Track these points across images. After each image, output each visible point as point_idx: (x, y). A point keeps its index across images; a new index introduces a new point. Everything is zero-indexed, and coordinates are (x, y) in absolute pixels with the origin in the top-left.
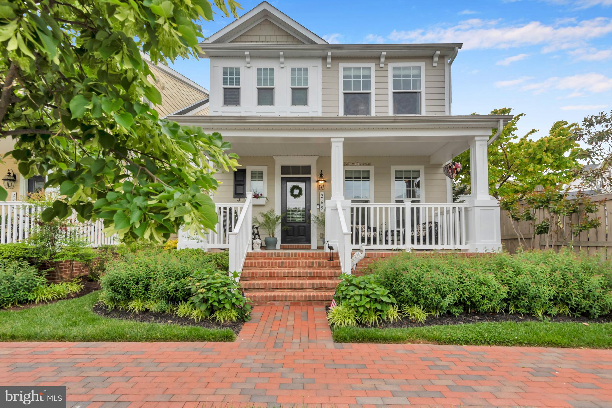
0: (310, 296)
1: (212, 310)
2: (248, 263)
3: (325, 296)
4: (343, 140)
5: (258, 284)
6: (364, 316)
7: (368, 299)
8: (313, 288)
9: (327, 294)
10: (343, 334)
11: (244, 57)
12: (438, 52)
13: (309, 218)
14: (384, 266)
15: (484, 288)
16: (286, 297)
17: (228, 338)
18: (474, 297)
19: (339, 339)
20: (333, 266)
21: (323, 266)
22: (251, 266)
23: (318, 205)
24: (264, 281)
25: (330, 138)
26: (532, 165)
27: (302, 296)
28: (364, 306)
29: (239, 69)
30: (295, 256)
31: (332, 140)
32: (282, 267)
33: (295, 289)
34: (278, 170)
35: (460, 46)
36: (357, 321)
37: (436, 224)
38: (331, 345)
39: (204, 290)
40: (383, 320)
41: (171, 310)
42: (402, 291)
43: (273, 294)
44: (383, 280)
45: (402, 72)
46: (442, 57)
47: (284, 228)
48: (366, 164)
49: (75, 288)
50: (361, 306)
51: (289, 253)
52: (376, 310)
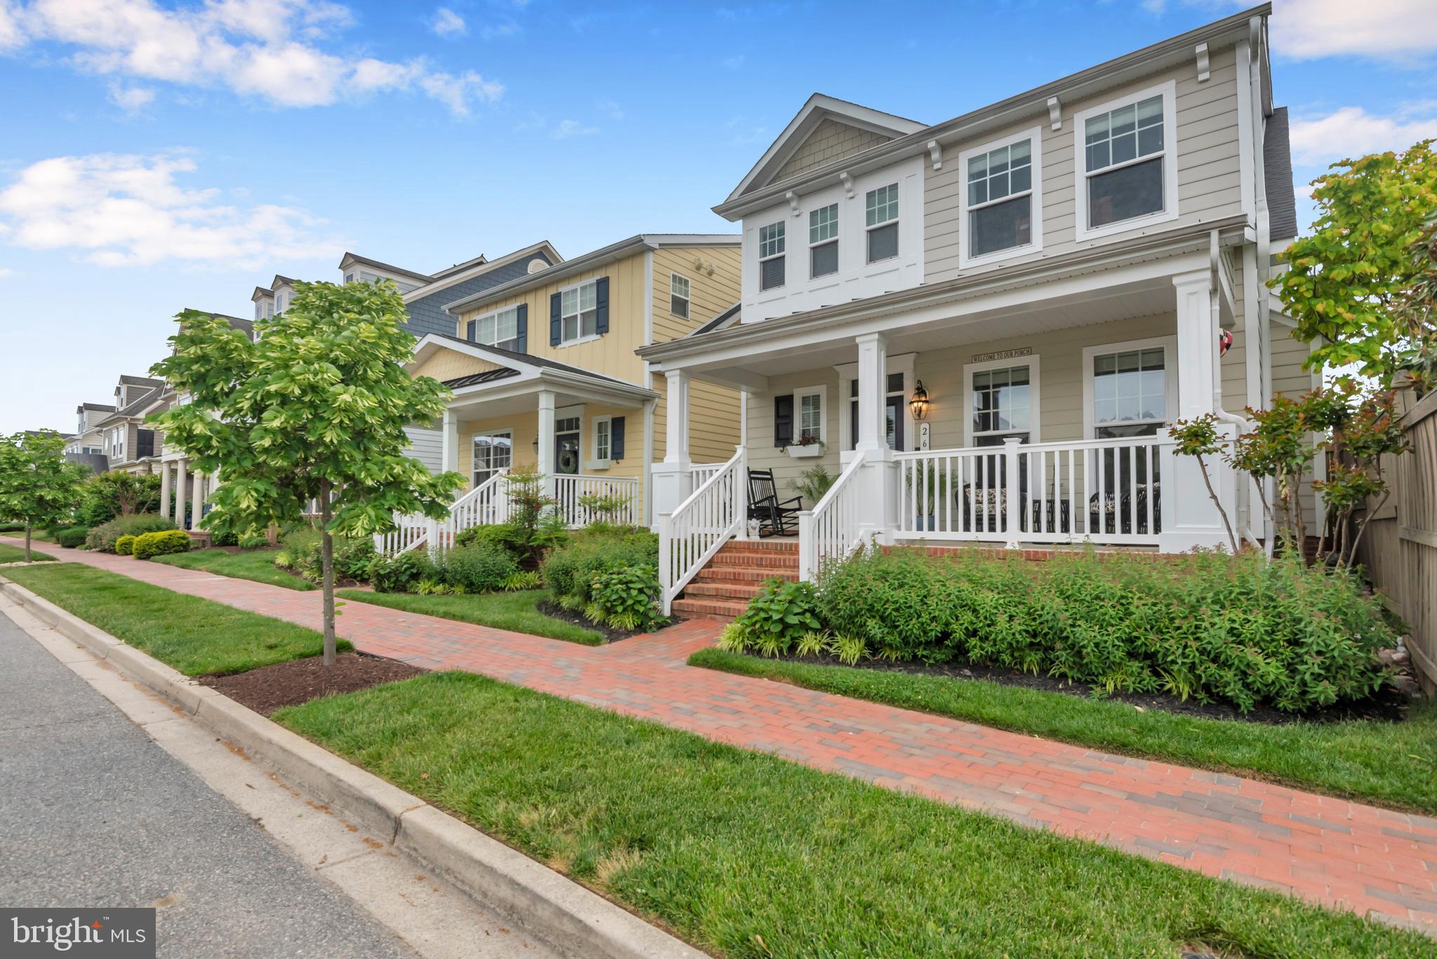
4: (876, 337)
6: (759, 641)
11: (786, 202)
23: (918, 448)
25: (854, 337)
28: (753, 625)
29: (783, 222)
31: (858, 340)
34: (844, 390)
36: (746, 647)
39: (599, 586)
45: (1111, 124)
46: (1225, 50)
50: (750, 625)
52: (779, 635)
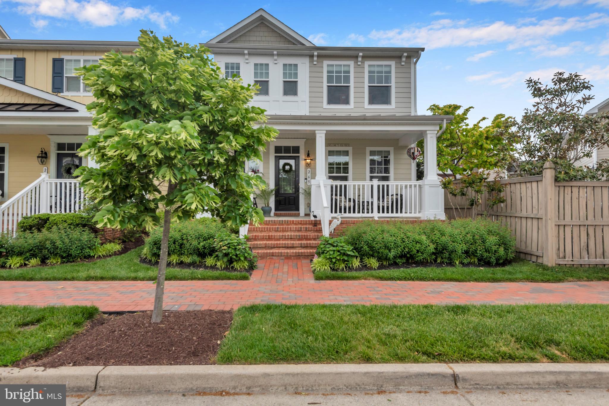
0: (299, 253)
1: (231, 261)
2: (251, 228)
3: (310, 252)
4: (325, 132)
5: (260, 244)
6: (336, 265)
7: (339, 253)
8: (301, 247)
9: (311, 251)
10: (320, 275)
11: (243, 54)
12: (405, 54)
13: (298, 191)
14: (352, 230)
15: (418, 245)
16: (281, 253)
17: (245, 278)
18: (412, 251)
19: (318, 278)
20: (317, 231)
21: (309, 231)
22: (254, 230)
23: (306, 179)
24: (264, 242)
25: (315, 131)
26: (475, 150)
27: (293, 253)
28: (336, 258)
29: (239, 64)
30: (288, 223)
31: (316, 132)
32: (277, 231)
33: (288, 248)
34: (272, 150)
35: (423, 50)
36: (331, 268)
37: (401, 196)
38: (312, 281)
39: (225, 248)
40: (349, 267)
41: (200, 262)
42: (362, 247)
43: (271, 251)
44: (350, 240)
45: (376, 69)
46: (409, 57)
47: (278, 198)
48: (346, 146)
49: (117, 247)
50: (334, 258)
51: (282, 221)
52: (344, 261)
